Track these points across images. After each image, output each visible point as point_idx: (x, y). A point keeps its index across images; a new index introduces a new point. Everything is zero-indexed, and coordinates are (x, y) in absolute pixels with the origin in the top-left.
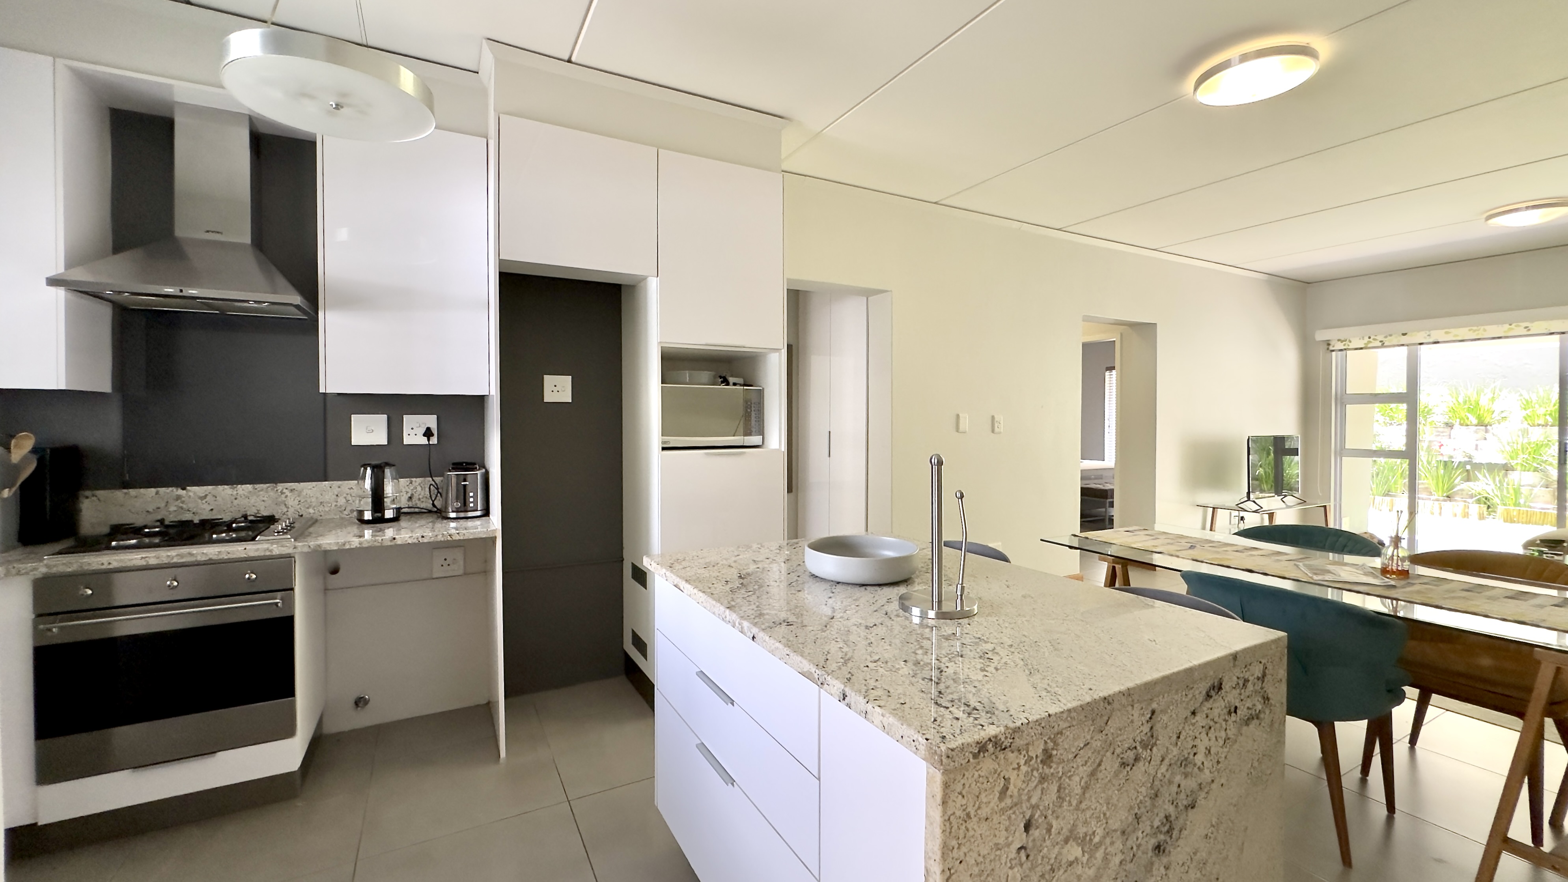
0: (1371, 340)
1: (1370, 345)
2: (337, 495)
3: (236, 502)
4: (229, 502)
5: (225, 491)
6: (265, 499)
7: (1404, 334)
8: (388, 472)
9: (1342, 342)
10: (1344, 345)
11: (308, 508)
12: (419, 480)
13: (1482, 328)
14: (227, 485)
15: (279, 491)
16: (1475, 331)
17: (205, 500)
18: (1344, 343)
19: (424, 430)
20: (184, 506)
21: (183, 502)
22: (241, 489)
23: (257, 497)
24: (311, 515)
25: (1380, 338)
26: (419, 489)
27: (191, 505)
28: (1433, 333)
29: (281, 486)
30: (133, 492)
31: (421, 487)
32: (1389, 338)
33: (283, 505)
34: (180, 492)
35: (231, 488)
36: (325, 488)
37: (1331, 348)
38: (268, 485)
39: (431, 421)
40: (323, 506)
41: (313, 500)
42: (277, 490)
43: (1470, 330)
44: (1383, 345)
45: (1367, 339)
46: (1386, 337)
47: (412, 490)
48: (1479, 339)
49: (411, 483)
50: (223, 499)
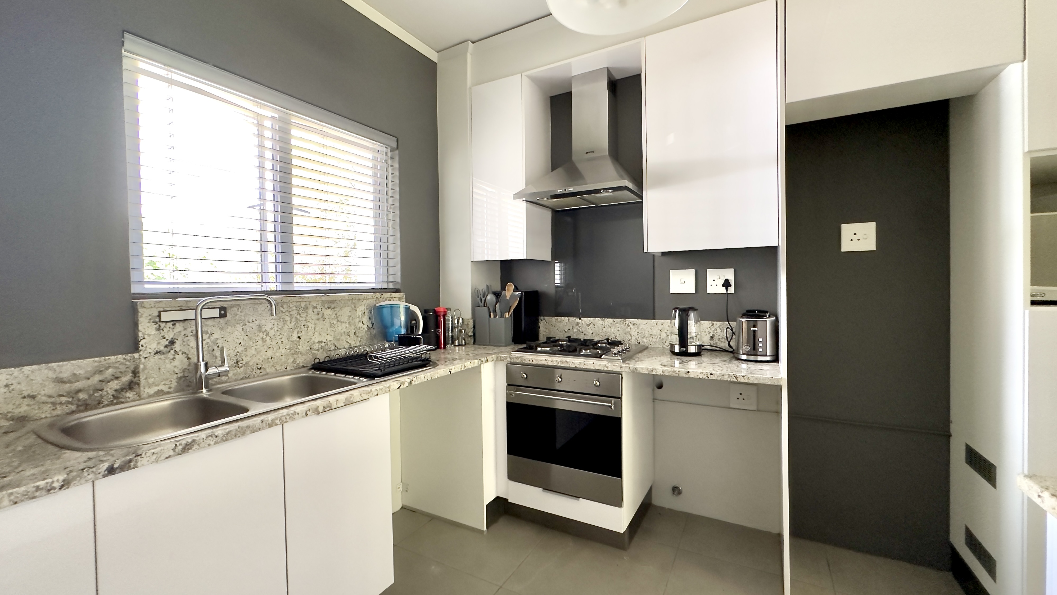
2: (661, 331)
3: (604, 329)
4: (601, 330)
5: (598, 321)
6: (620, 329)
8: (692, 315)
11: (643, 338)
12: (719, 323)
14: (600, 318)
15: (627, 324)
17: (590, 327)
19: (722, 282)
20: (580, 330)
21: (580, 327)
22: (607, 321)
23: (615, 327)
24: (645, 343)
26: (719, 330)
27: (583, 329)
29: (628, 321)
30: (559, 319)
31: (721, 329)
34: (579, 321)
35: (602, 320)
36: (654, 324)
38: (621, 319)
39: (729, 274)
40: (652, 337)
41: (647, 332)
47: (713, 331)
49: (713, 325)
50: (598, 327)
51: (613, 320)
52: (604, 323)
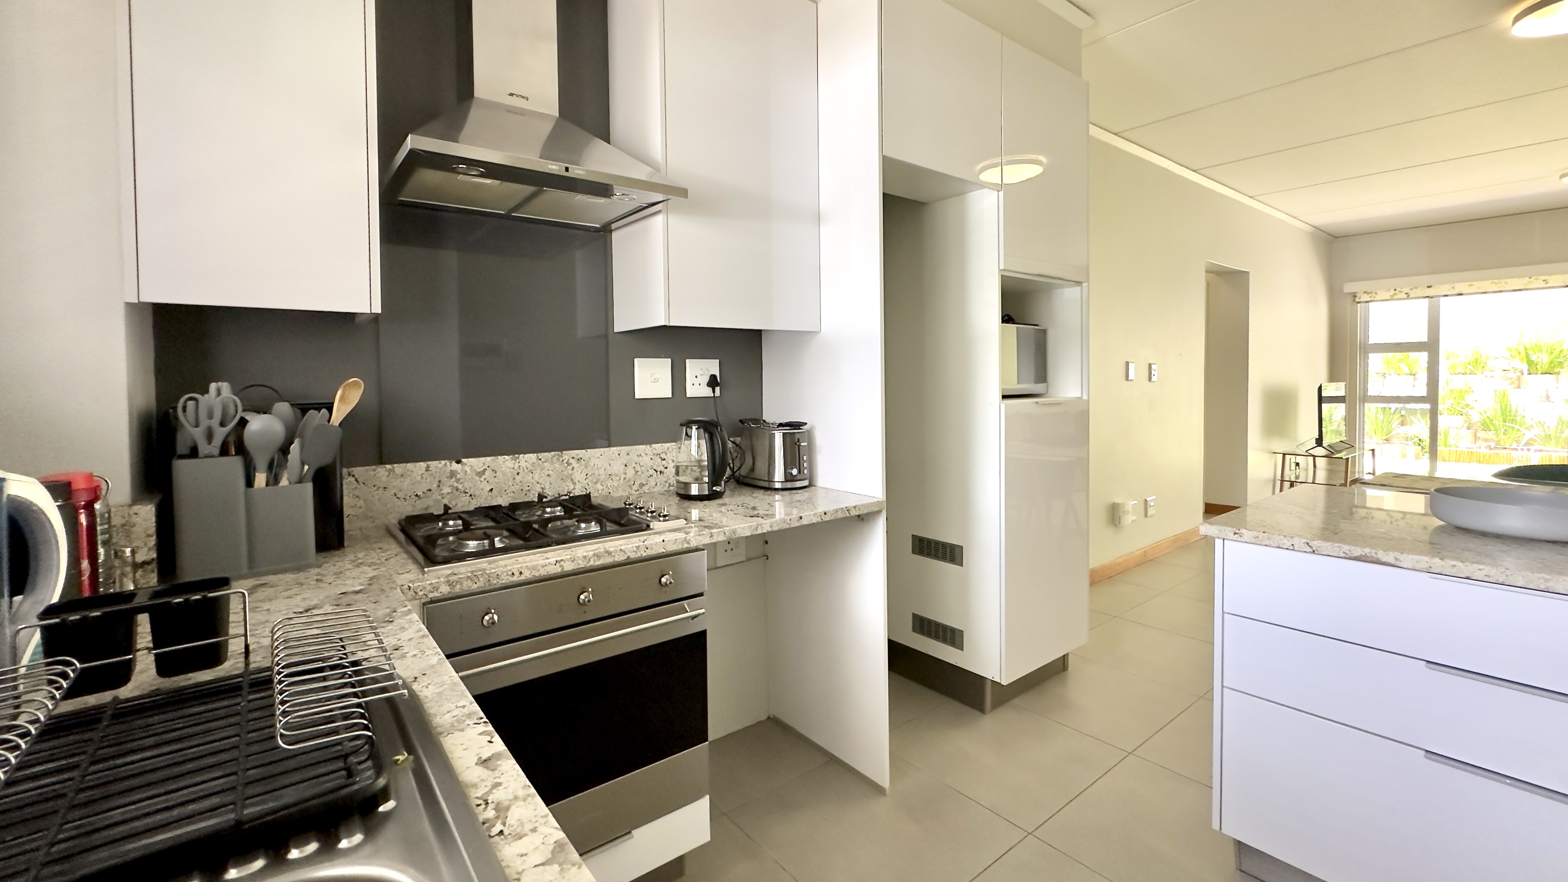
0: (1396, 292)
1: (1395, 297)
2: (626, 465)
3: (518, 478)
4: (511, 479)
5: (505, 463)
6: (550, 472)
7: (1429, 287)
9: (1368, 293)
10: (1370, 297)
11: (596, 483)
13: (1504, 281)
14: (508, 455)
15: (566, 461)
16: (1496, 284)
17: (484, 477)
18: (1370, 295)
19: (707, 378)
20: (460, 487)
21: (458, 481)
22: (523, 460)
23: (542, 470)
24: (600, 492)
25: (1406, 290)
27: (467, 485)
28: (1457, 285)
29: (567, 454)
30: (399, 468)
32: (1415, 290)
33: (570, 480)
34: (455, 466)
35: (512, 459)
36: (613, 455)
37: (1357, 300)
38: (553, 453)
39: (712, 367)
40: (612, 479)
41: (602, 472)
42: (563, 461)
43: (1492, 283)
44: (1408, 297)
45: (1392, 292)
46: (1411, 289)
48: (1501, 291)
50: (504, 474)
51: (538, 457)
52: (517, 465)
